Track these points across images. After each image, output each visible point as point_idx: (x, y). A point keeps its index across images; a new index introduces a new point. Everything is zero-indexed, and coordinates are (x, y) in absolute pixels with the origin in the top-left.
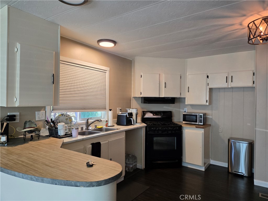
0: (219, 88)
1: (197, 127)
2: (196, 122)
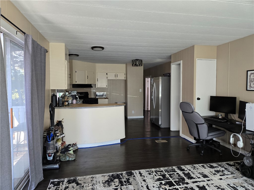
1: (105, 98)
2: (103, 96)
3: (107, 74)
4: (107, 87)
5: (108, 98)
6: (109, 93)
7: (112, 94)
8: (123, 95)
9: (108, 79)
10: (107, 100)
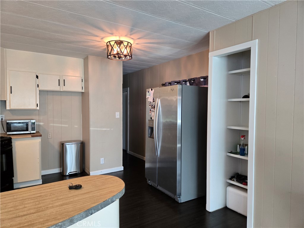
0: (47, 91)
1: (33, 135)
2: (27, 130)
3: (37, 77)
4: (38, 108)
5: (41, 136)
6: (43, 122)
7: (52, 124)
8: (77, 126)
9: (41, 88)
10: (38, 140)
